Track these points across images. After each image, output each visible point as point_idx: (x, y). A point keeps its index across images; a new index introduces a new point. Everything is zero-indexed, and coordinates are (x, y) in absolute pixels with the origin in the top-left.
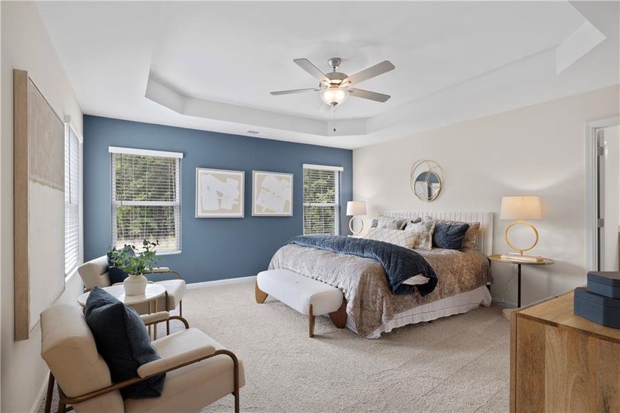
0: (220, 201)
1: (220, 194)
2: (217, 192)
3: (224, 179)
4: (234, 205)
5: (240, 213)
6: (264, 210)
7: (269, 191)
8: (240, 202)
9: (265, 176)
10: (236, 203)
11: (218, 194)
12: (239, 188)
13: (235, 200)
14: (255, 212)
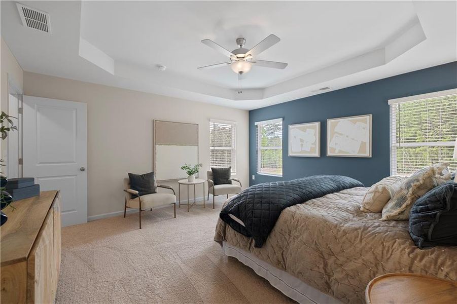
0: (302, 145)
1: (302, 140)
2: (301, 139)
3: (304, 130)
4: (311, 148)
5: (317, 154)
6: (337, 151)
7: (341, 134)
8: (316, 145)
9: (338, 122)
10: (313, 146)
11: (301, 141)
12: (315, 135)
13: (312, 144)
14: (329, 153)
